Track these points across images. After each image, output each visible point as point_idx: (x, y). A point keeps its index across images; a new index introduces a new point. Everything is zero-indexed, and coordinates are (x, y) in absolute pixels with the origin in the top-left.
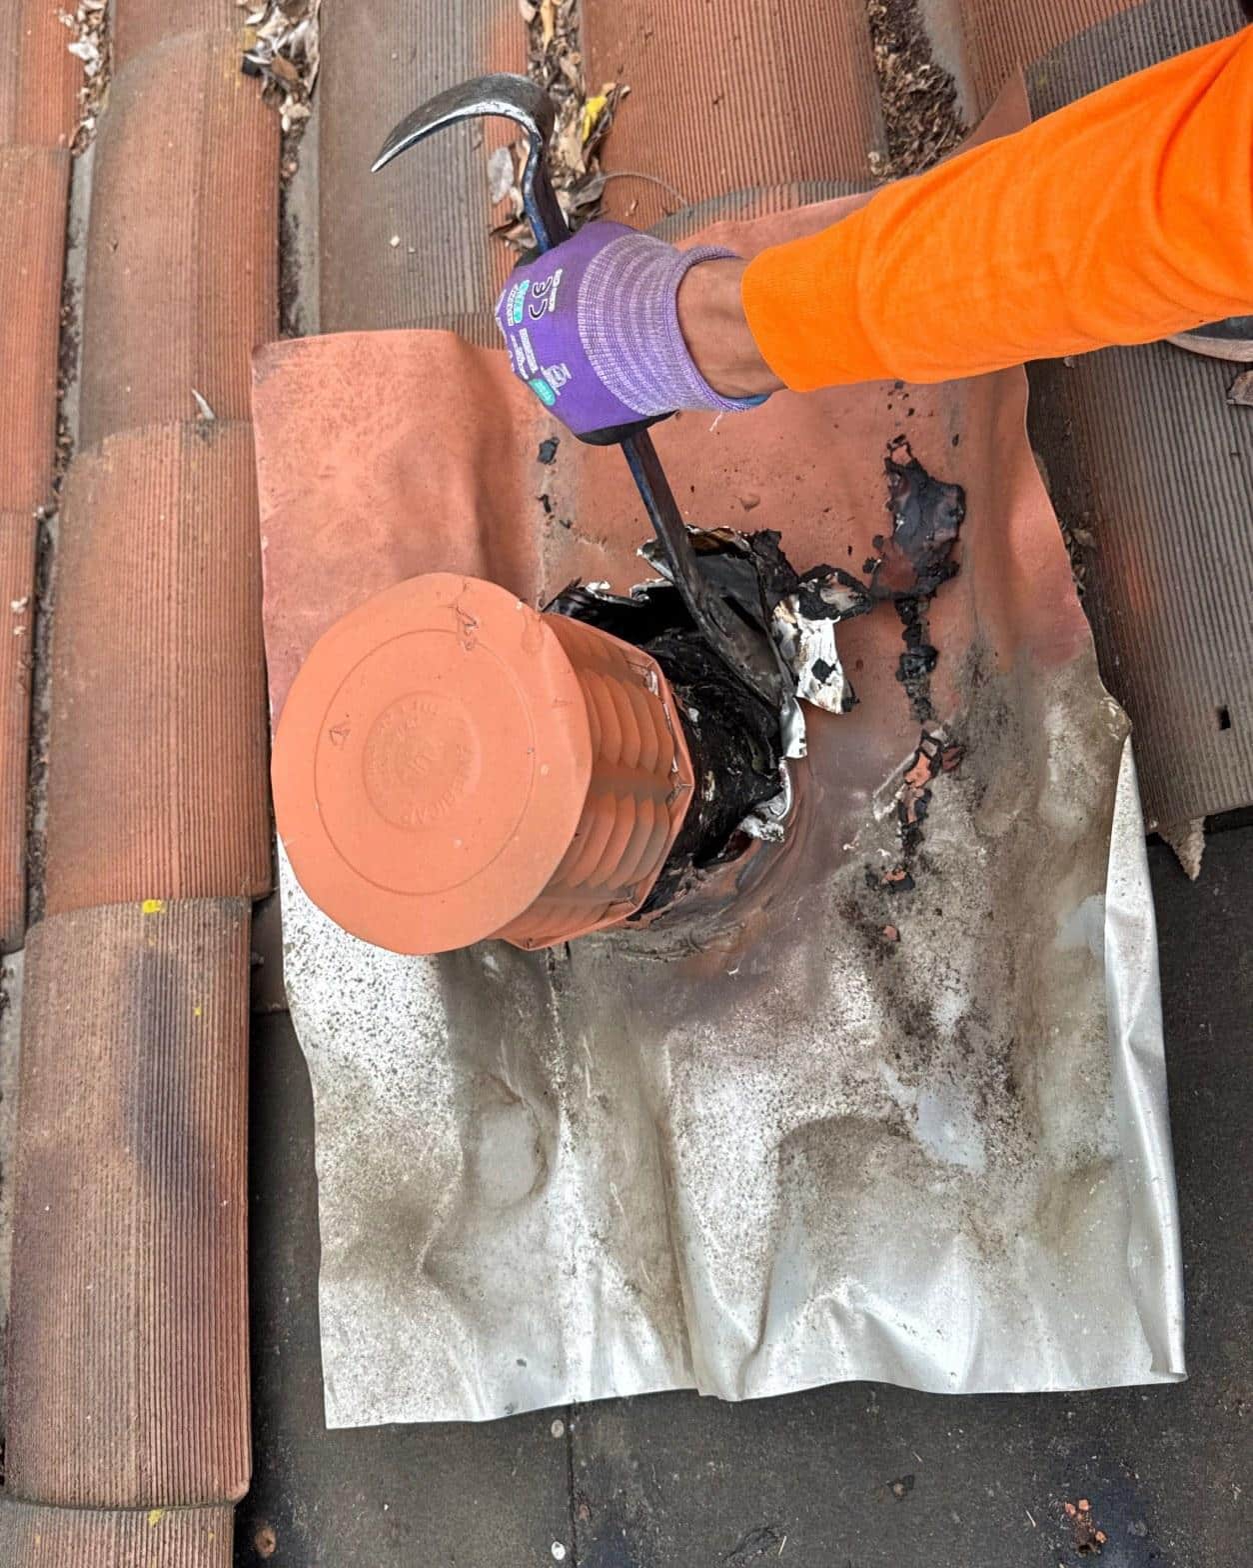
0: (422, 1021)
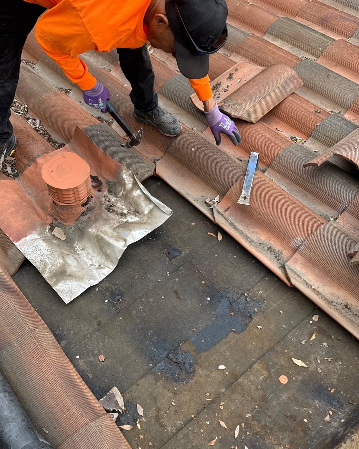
0: (48, 250)
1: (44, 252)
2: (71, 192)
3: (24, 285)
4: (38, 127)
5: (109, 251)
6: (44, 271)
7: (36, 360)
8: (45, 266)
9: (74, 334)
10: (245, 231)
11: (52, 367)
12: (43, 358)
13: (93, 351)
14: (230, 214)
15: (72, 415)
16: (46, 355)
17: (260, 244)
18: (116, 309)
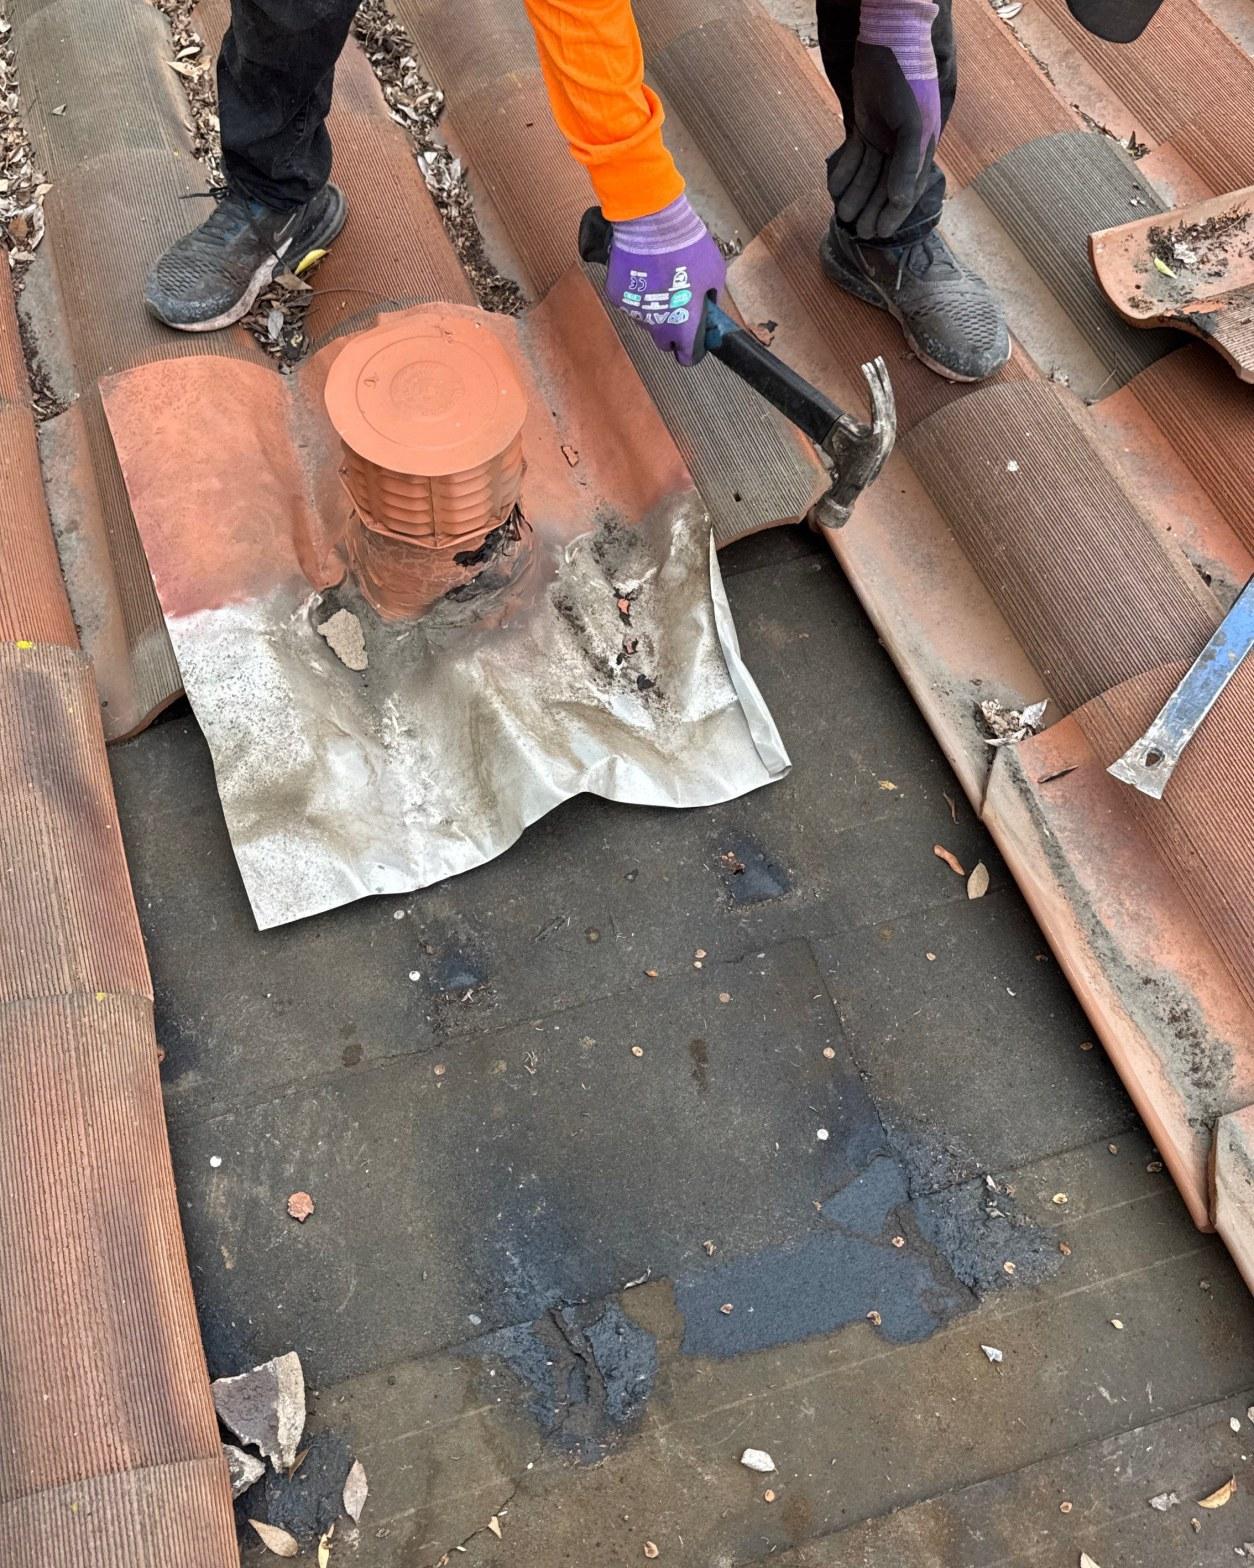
1: (256, 692)
2: (419, 493)
3: (146, 793)
4: (449, 192)
5: (500, 780)
6: (230, 766)
7: (39, 1122)
8: (241, 749)
9: (244, 1060)
10: (1100, 900)
11: (88, 1172)
12: (68, 1122)
13: (279, 1160)
14: (1060, 801)
15: (73, 1406)
16: (85, 1115)
17: (1147, 981)
18: (437, 1027)
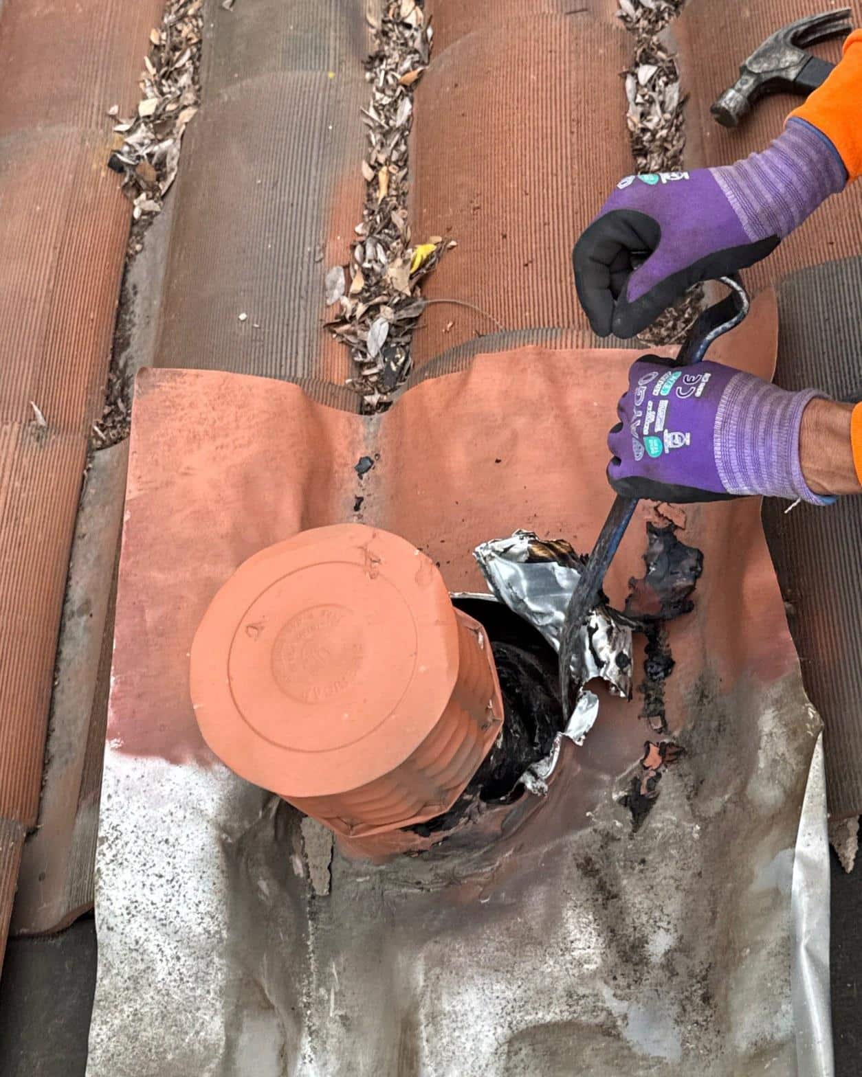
0: (207, 919)
